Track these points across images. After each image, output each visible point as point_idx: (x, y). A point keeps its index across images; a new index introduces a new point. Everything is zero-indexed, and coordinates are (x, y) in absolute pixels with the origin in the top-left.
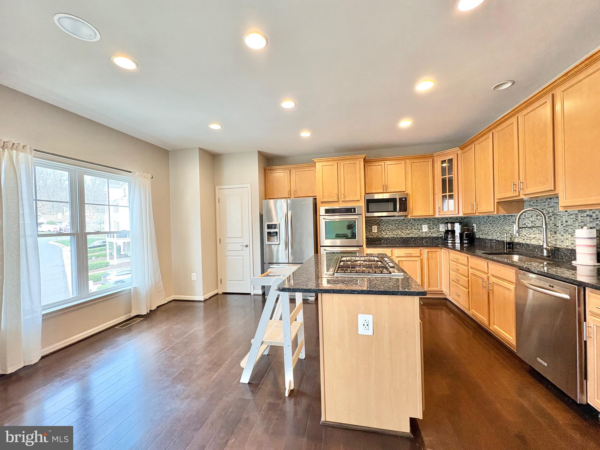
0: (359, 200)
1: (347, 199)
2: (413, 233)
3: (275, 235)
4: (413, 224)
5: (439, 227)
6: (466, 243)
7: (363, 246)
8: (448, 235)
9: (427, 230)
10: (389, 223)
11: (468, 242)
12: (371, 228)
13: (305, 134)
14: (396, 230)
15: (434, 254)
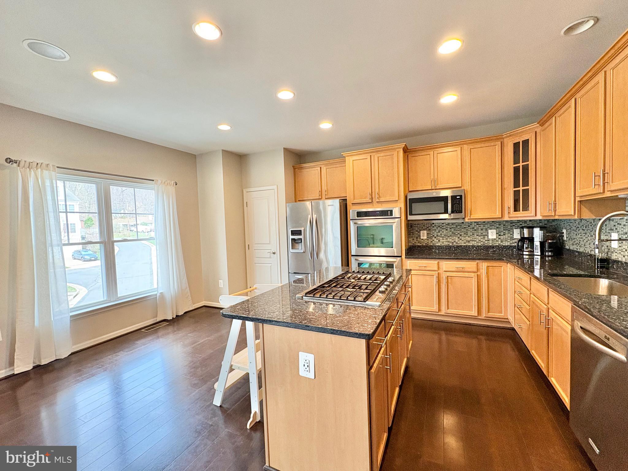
0: (397, 200)
1: (382, 199)
2: (476, 241)
3: (300, 241)
4: (475, 228)
5: (513, 233)
6: (549, 256)
7: (402, 257)
8: (524, 243)
9: (495, 237)
10: (442, 228)
11: (552, 254)
12: (418, 234)
13: (326, 125)
14: (451, 236)
15: (496, 270)
